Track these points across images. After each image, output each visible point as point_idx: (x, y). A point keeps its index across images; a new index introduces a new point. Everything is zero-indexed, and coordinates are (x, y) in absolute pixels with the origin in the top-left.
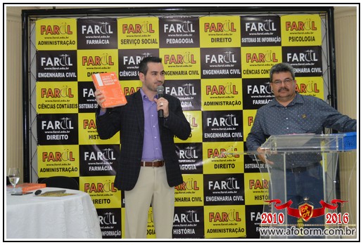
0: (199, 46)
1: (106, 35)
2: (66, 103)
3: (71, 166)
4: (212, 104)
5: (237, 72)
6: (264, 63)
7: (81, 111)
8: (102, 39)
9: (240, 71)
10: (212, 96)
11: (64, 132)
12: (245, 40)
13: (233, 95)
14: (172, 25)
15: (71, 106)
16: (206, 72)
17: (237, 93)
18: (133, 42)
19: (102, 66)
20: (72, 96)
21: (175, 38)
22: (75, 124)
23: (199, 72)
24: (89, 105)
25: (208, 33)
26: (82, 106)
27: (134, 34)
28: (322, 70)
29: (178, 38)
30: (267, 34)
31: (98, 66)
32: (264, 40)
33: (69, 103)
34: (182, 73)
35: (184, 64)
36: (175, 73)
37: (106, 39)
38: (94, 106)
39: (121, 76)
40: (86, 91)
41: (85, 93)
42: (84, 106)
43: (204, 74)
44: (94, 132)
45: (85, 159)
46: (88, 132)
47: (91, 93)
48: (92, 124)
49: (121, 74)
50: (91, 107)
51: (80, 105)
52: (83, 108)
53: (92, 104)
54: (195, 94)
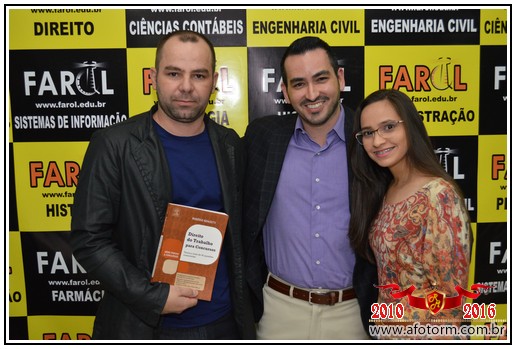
5: (467, 25)
9: (477, 25)
13: (454, 94)
17: (464, 87)
23: (361, 26)
24: (41, 119)
26: (23, 122)
38: (56, 121)
39: (133, 33)
40: (31, 79)
41: (28, 84)
42: (28, 121)
43: (374, 31)
44: (60, 195)
45: (41, 271)
46: (45, 195)
47: (47, 84)
48: (54, 175)
49: (134, 28)
50: (48, 125)
51: (17, 117)
52: (26, 127)
53: (52, 117)
54: (348, 89)
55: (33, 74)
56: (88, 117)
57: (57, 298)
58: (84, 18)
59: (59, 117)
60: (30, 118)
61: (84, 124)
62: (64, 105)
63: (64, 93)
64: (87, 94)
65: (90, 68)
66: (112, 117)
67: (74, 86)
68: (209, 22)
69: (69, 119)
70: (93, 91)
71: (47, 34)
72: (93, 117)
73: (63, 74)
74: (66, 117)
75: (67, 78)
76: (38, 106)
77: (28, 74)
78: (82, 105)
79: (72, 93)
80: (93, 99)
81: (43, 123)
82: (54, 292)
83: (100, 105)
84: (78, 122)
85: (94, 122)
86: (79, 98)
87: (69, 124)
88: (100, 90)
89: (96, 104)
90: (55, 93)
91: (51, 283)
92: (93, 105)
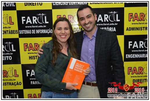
2: (8, 29)
3: (16, 81)
4: (133, 29)
7: (21, 36)
10: (134, 22)
11: (8, 54)
15: (12, 32)
20: (13, 23)
22: (17, 47)
24: (27, 31)
26: (22, 32)
33: (11, 29)
38: (31, 31)
39: (54, 5)
40: (24, 19)
41: (23, 20)
42: (23, 31)
44: (33, 53)
45: (27, 76)
46: (29, 53)
47: (29, 20)
48: (31, 47)
49: (54, 3)
50: (29, 33)
51: (20, 30)
52: (22, 33)
53: (30, 30)
54: (119, 21)
55: (24, 17)
56: (41, 30)
57: (32, 84)
59: (32, 30)
60: (24, 31)
61: (40, 32)
62: (34, 27)
63: (34, 23)
64: (40, 23)
65: (41, 15)
66: (48, 30)
67: (37, 21)
69: (35, 31)
70: (42, 22)
71: (28, 5)
72: (43, 30)
73: (33, 17)
74: (35, 30)
75: (35, 19)
76: (26, 27)
77: (23, 18)
78: (39, 27)
79: (36, 23)
81: (28, 32)
82: (31, 82)
83: (45, 26)
84: (38, 31)
85: (43, 31)
86: (38, 24)
87: (35, 32)
88: (45, 22)
89: (43, 26)
90: (31, 23)
91: (30, 79)
92: (42, 27)
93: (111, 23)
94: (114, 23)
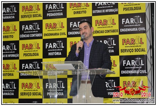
0: (66, 17)
1: (13, 13)
6: (107, 26)
8: (10, 16)
12: (94, 12)
14: (50, 5)
16: (70, 33)
18: (28, 16)
19: (10, 32)
21: (52, 13)
23: (66, 33)
25: (72, 8)
27: (28, 12)
28: (145, 29)
29: (54, 12)
30: (109, 7)
31: (8, 32)
32: (107, 11)
34: (56, 34)
35: (57, 29)
36: (51, 34)
37: (13, 15)
39: (21, 37)
43: (69, 34)
47: (4, 48)
48: (4, 67)
49: (21, 36)
54: (63, 47)
58: (11, 34)
63: (7, 50)
65: (12, 45)
66: (16, 54)
67: (9, 48)
68: (35, 34)
70: (12, 49)
71: (4, 38)
73: (7, 46)
74: (7, 55)
80: (13, 51)
83: (14, 52)
84: (9, 56)
85: (12, 56)
86: (10, 51)
88: (14, 49)
90: (5, 50)
92: (12, 52)
93: (58, 49)
94: (60, 49)
